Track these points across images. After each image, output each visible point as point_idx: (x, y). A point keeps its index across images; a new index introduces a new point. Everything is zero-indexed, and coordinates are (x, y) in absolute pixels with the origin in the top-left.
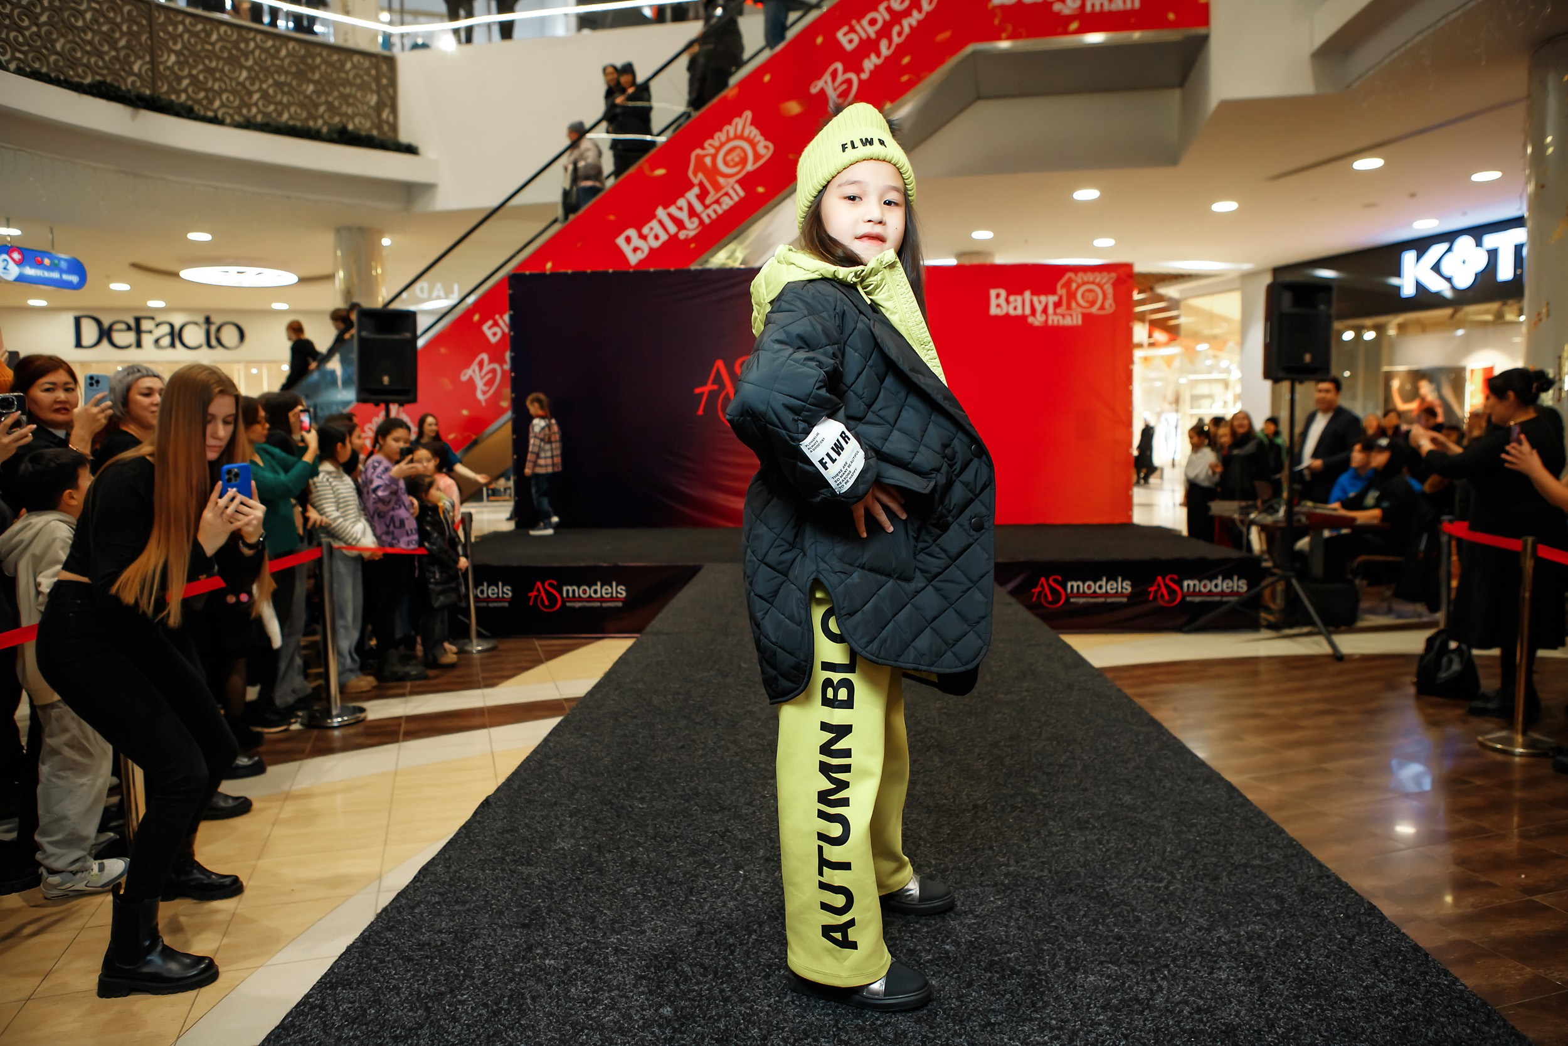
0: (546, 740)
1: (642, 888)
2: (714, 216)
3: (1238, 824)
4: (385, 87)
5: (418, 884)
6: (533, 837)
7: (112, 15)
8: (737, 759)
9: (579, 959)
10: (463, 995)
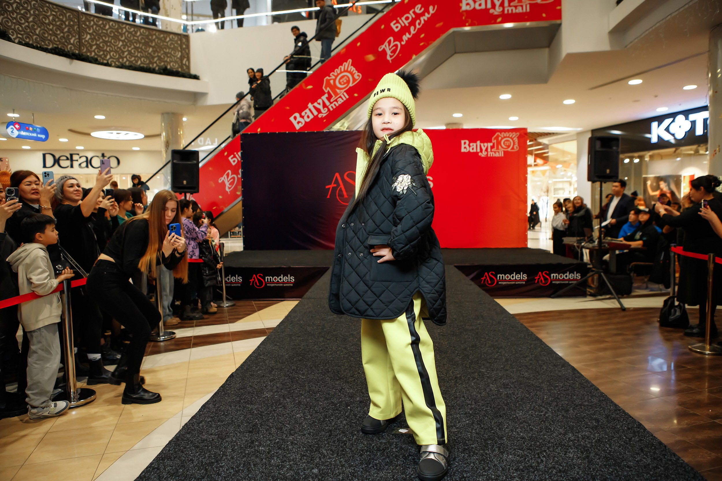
0: (259, 347)
1: (304, 415)
2: (334, 107)
3: (577, 386)
4: (184, 49)
5: (201, 413)
6: (254, 391)
7: (61, 17)
8: (346, 356)
9: (275, 447)
10: (222, 463)
